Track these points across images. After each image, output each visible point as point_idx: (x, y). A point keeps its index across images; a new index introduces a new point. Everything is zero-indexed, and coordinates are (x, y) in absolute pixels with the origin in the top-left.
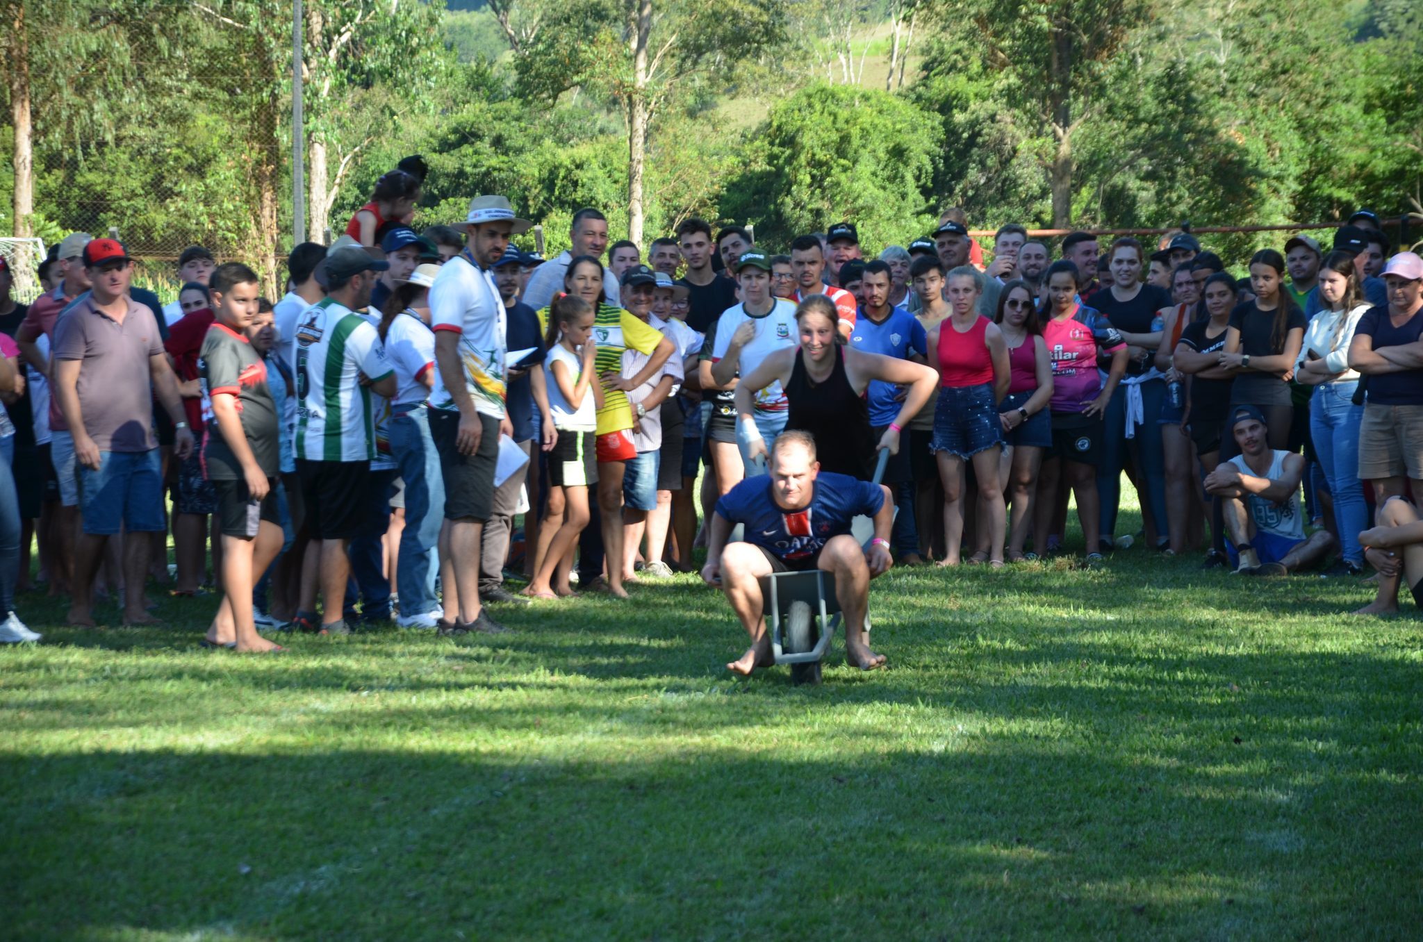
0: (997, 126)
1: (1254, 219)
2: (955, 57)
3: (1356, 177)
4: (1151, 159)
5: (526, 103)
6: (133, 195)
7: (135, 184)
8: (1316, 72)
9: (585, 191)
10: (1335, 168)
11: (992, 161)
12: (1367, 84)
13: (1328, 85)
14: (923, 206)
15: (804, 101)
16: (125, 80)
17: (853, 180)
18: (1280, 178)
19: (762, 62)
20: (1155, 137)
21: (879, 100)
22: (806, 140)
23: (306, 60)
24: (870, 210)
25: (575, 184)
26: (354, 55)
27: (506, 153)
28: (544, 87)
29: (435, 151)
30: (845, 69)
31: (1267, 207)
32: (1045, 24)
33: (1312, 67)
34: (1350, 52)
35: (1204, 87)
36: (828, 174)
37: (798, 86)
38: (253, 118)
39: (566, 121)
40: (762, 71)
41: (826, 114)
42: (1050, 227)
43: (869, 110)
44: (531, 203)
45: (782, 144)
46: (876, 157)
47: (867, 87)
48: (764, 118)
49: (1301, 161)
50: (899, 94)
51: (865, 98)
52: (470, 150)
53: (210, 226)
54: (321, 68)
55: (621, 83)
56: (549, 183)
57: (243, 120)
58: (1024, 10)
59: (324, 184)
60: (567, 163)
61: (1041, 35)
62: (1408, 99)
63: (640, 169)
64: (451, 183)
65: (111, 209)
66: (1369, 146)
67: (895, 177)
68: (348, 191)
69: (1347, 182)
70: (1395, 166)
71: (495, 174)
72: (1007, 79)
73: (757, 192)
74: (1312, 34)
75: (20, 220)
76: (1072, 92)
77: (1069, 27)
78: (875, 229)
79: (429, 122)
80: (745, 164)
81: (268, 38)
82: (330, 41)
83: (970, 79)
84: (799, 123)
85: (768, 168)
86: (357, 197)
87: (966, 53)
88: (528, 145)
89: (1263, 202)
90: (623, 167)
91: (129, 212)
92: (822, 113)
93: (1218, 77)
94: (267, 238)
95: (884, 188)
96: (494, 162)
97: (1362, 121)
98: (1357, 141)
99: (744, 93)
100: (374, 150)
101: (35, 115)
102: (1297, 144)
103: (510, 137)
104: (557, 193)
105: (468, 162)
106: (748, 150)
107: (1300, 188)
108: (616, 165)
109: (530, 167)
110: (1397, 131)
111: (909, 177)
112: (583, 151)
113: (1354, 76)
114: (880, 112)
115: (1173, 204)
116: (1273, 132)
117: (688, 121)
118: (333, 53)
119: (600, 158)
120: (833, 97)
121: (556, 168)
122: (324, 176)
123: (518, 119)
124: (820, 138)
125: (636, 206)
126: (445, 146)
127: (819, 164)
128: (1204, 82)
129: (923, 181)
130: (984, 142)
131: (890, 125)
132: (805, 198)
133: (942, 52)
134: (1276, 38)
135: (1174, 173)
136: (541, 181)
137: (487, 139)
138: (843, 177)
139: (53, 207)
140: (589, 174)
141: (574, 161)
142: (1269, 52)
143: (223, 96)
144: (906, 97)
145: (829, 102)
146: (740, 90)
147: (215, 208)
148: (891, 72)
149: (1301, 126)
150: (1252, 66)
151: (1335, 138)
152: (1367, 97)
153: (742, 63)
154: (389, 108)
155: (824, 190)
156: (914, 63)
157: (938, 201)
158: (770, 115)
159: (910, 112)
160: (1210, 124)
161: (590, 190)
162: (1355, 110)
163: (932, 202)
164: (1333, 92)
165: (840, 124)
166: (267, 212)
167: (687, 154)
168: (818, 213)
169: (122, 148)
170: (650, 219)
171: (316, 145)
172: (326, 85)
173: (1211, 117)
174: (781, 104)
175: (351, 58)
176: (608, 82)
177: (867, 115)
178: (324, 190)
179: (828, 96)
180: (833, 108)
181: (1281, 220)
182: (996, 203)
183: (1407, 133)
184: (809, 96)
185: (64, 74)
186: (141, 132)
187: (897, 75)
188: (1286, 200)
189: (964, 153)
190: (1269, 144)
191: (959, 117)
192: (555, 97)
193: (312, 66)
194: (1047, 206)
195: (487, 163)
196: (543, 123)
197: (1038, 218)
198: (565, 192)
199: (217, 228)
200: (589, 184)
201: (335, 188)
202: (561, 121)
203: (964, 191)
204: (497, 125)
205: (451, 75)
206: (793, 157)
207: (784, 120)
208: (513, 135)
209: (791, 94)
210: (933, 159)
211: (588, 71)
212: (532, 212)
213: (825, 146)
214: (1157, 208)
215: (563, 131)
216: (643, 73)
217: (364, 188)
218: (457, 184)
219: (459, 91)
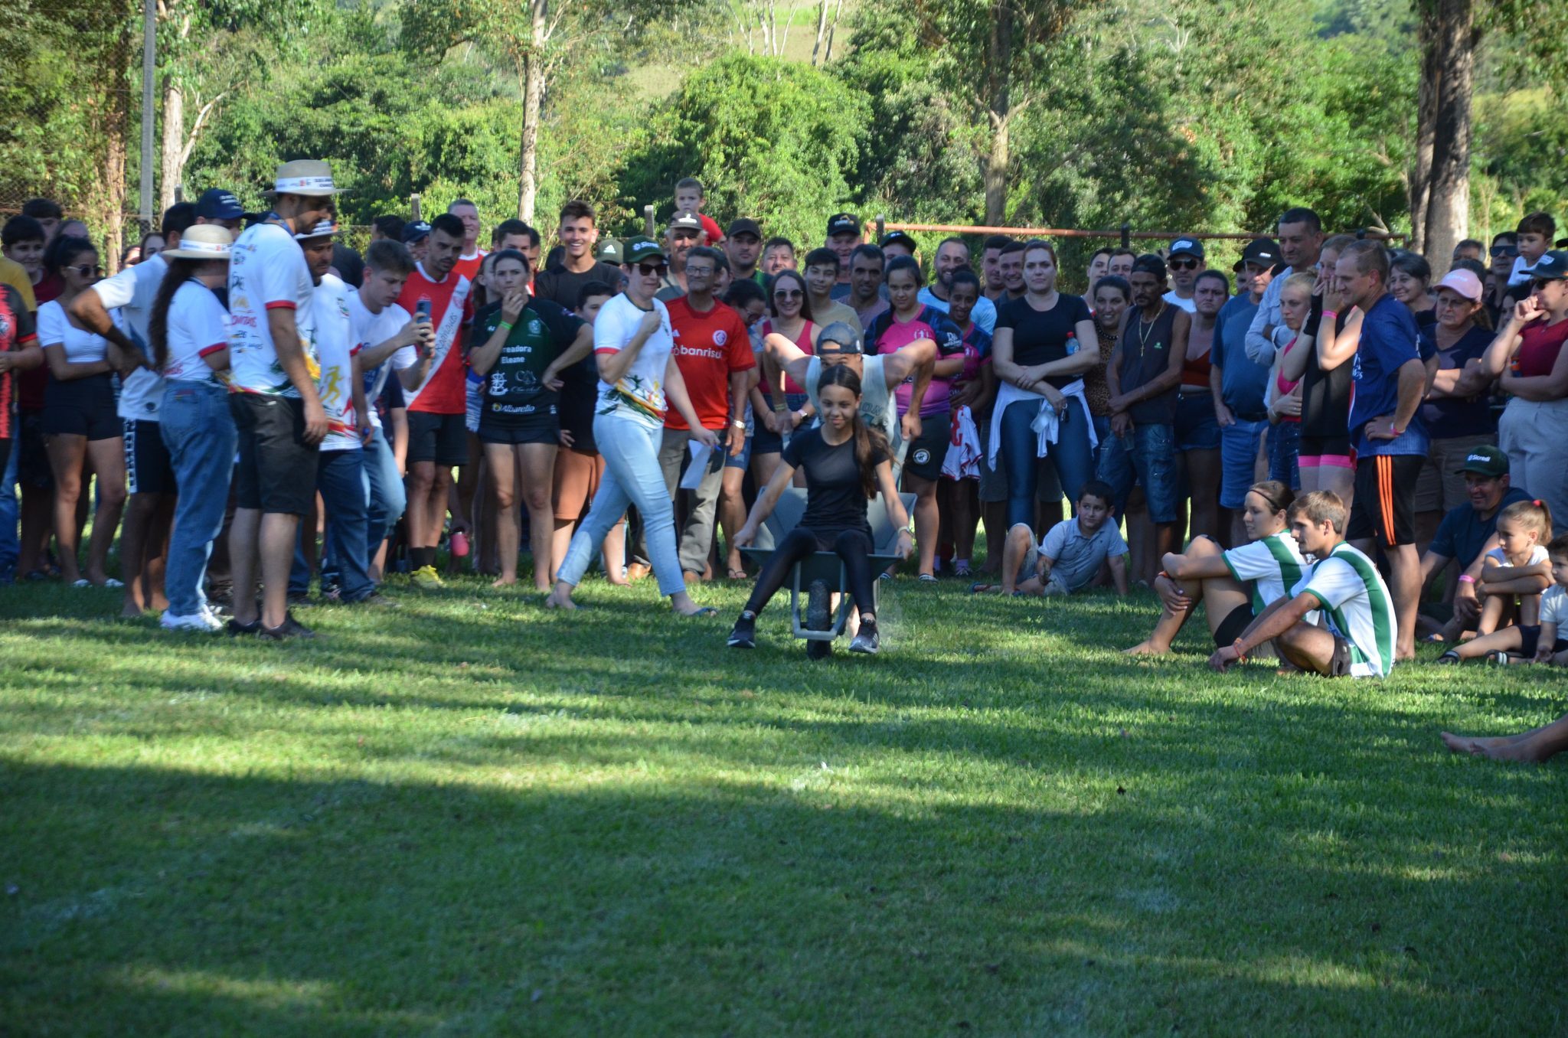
0: (931, 109)
1: (1204, 225)
2: (887, 31)
3: (1315, 186)
4: (1094, 154)
5: (411, 58)
8: (1275, 67)
9: (475, 158)
10: (1293, 175)
11: (924, 150)
12: (1330, 84)
13: (1287, 82)
14: (847, 195)
15: (721, 72)
17: (771, 162)
18: (1232, 183)
19: (675, 26)
20: (1100, 130)
22: (722, 114)
24: (788, 197)
25: (464, 150)
27: (387, 112)
28: (430, 41)
29: (308, 105)
30: (767, 38)
31: (1218, 212)
33: (1272, 62)
34: (1313, 47)
35: (1154, 79)
36: (745, 154)
37: (714, 55)
38: (103, 57)
39: (456, 79)
40: (675, 37)
41: (744, 87)
42: (983, 224)
43: (791, 85)
44: (413, 168)
45: (694, 118)
46: (797, 137)
47: (790, 59)
48: (678, 88)
49: (1256, 163)
50: (825, 69)
51: (788, 72)
52: (348, 107)
53: (48, 177)
54: (182, 4)
55: (517, 42)
56: (434, 148)
57: (90, 60)
59: (180, 135)
60: (456, 126)
61: (980, 13)
62: (1374, 102)
63: (535, 138)
64: (324, 142)
66: (1328, 152)
67: (818, 160)
68: (208, 144)
69: (1305, 192)
70: (1357, 175)
71: (375, 134)
72: (942, 58)
73: (665, 169)
74: (1272, 26)
76: (1011, 76)
78: (794, 216)
79: (303, 73)
80: (653, 137)
83: (901, 57)
84: (714, 96)
85: (676, 143)
86: (219, 153)
87: (900, 28)
88: (412, 105)
89: (1213, 208)
90: (518, 135)
92: (740, 86)
93: (1171, 68)
94: (113, 192)
95: (805, 172)
96: (373, 121)
97: (1324, 124)
98: (1316, 146)
99: (655, 60)
100: (240, 102)
102: (1252, 147)
103: (392, 95)
104: (443, 159)
105: (344, 119)
106: (656, 122)
107: (1254, 194)
108: (509, 131)
109: (414, 129)
110: (1361, 136)
111: (833, 162)
112: (474, 114)
113: (1317, 74)
114: (804, 88)
115: (1115, 205)
116: (1227, 132)
117: (590, 86)
119: (492, 123)
120: (753, 69)
121: (443, 131)
122: (179, 126)
123: (403, 74)
124: (737, 114)
125: (528, 178)
126: (320, 101)
127: (737, 142)
128: (1156, 74)
129: (848, 166)
130: (916, 128)
131: (814, 104)
132: (718, 178)
133: (874, 25)
134: (1235, 28)
135: (1119, 170)
136: (426, 145)
137: (367, 96)
138: (760, 158)
140: (480, 140)
141: (463, 125)
142: (1228, 43)
143: (69, 31)
144: (833, 73)
145: (748, 74)
146: (651, 56)
147: (54, 155)
148: (817, 46)
149: (1256, 124)
150: (1208, 57)
151: (1294, 140)
152: (1330, 98)
153: (653, 25)
154: (256, 55)
155: (738, 170)
156: (843, 36)
157: (865, 191)
158: (682, 84)
159: (836, 89)
160: (1160, 119)
161: (480, 157)
162: (1316, 112)
163: (858, 189)
164: (1293, 90)
165: (760, 99)
166: (113, 164)
167: (587, 124)
168: (731, 196)
170: (545, 193)
171: (173, 93)
172: (186, 25)
173: (1161, 112)
174: (695, 74)
176: (502, 39)
177: (789, 91)
178: (179, 142)
179: (747, 67)
180: (752, 81)
181: (1231, 228)
182: (926, 194)
183: (1370, 140)
184: (726, 66)
187: (823, 49)
188: (1238, 206)
189: (894, 139)
190: (1222, 145)
191: (890, 98)
192: (443, 54)
193: (171, 3)
194: (979, 200)
195: (365, 122)
196: (430, 81)
197: (972, 214)
198: (452, 158)
199: (56, 178)
200: (479, 151)
201: (192, 141)
202: (450, 79)
203: (893, 180)
204: (379, 80)
205: (329, 22)
206: (707, 133)
207: (697, 91)
208: (396, 92)
209: (707, 63)
210: (860, 143)
211: (480, 25)
212: (414, 179)
213: (742, 121)
214: (1099, 208)
215: (452, 89)
216: (542, 30)
217: (227, 143)
218: (330, 145)
219: (338, 40)
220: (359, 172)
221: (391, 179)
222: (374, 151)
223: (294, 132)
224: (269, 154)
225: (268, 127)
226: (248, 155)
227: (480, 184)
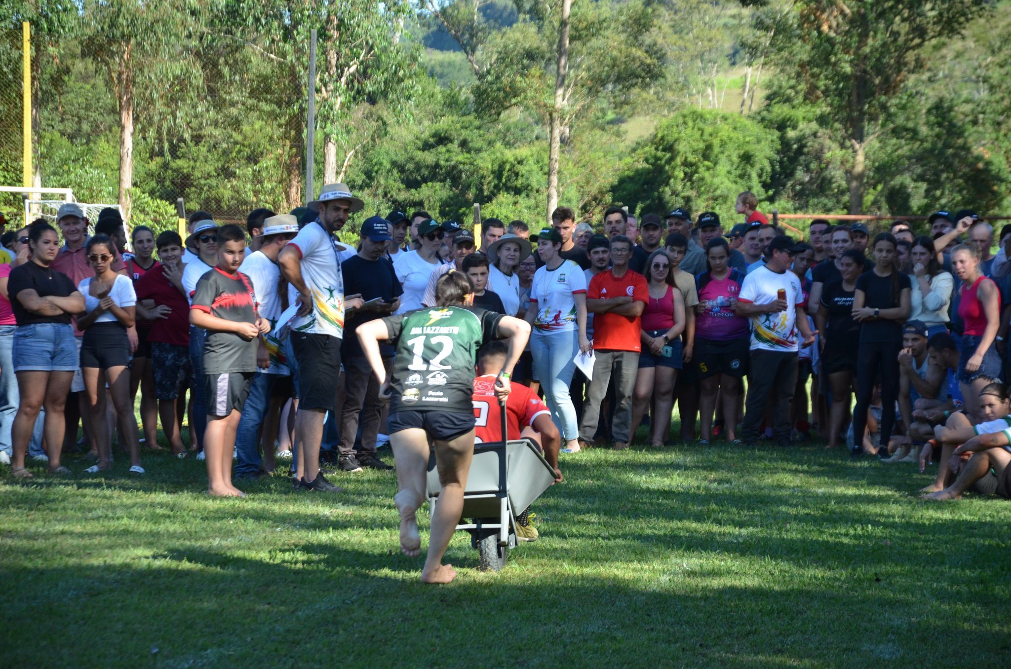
0: (819, 140)
1: (995, 211)
2: (789, 91)
4: (922, 166)
5: (481, 117)
6: (209, 176)
7: (210, 168)
9: (524, 180)
11: (814, 166)
14: (763, 196)
15: (681, 120)
16: (198, 96)
17: (713, 176)
19: (652, 91)
20: (926, 150)
21: (734, 120)
22: (681, 147)
23: (325, 85)
24: (725, 198)
25: (517, 174)
26: (359, 82)
27: (469, 152)
28: (490, 106)
29: (419, 149)
30: (711, 98)
31: (1005, 202)
32: (848, 69)
35: (962, 117)
36: (696, 172)
37: (677, 109)
38: (288, 124)
39: (512, 130)
40: (651, 98)
41: (696, 129)
43: (726, 127)
44: (485, 187)
45: (664, 150)
46: (730, 160)
47: (726, 111)
48: (652, 131)
50: (749, 116)
51: (724, 118)
52: (444, 149)
53: (255, 199)
54: (336, 89)
55: (545, 105)
56: (498, 174)
57: (280, 126)
58: (833, 59)
59: (334, 171)
60: (512, 159)
61: (845, 78)
63: (557, 166)
64: (429, 173)
65: (193, 185)
67: (744, 175)
68: (357, 176)
71: (461, 166)
72: (821, 107)
73: (645, 183)
75: (124, 192)
76: (866, 117)
77: (865, 71)
79: (416, 129)
81: (299, 68)
82: (342, 72)
83: (795, 107)
84: (676, 135)
85: (648, 166)
86: (364, 181)
88: (485, 147)
89: (1002, 199)
90: (548, 164)
91: (205, 188)
92: (693, 128)
95: (736, 183)
96: (460, 158)
99: (638, 113)
100: (377, 148)
101: (136, 119)
103: (472, 141)
104: (504, 180)
105: (442, 157)
106: (639, 153)
109: (485, 162)
111: (754, 175)
112: (523, 151)
114: (735, 129)
115: (936, 199)
118: (343, 80)
119: (535, 157)
120: (701, 117)
121: (504, 163)
122: (334, 165)
123: (479, 128)
124: (691, 147)
125: (554, 192)
126: (427, 146)
127: (691, 165)
128: (963, 113)
129: (764, 178)
130: (808, 153)
131: (741, 138)
132: (680, 188)
133: (780, 87)
135: (939, 176)
136: (493, 172)
137: (456, 142)
138: (707, 175)
139: (153, 184)
140: (527, 168)
141: (516, 159)
144: (754, 118)
145: (698, 121)
146: (636, 111)
147: (258, 186)
148: (744, 102)
150: (997, 102)
153: (634, 91)
154: (382, 119)
155: (693, 183)
156: (760, 95)
157: (775, 194)
158: (656, 129)
159: (756, 129)
160: (965, 143)
161: (528, 179)
163: (771, 192)
165: (706, 137)
166: (294, 190)
168: (688, 200)
169: (203, 143)
171: (330, 144)
172: (338, 102)
173: (966, 138)
174: (665, 122)
175: (356, 84)
176: (536, 104)
177: (725, 131)
178: (334, 174)
179: (698, 117)
180: (701, 125)
182: (815, 195)
184: (684, 116)
185: (157, 92)
186: (217, 132)
187: (748, 103)
189: (794, 160)
190: (1007, 158)
191: (791, 134)
192: (499, 114)
193: (329, 89)
195: (455, 159)
196: (495, 131)
197: (845, 207)
198: (509, 180)
199: (259, 201)
200: (526, 175)
201: (342, 174)
202: (508, 130)
203: (793, 186)
204: (463, 132)
205: (433, 96)
206: (672, 159)
207: (666, 132)
208: (475, 139)
209: (672, 115)
210: (772, 163)
211: (523, 95)
212: (486, 193)
213: (694, 152)
214: (925, 201)
215: (510, 137)
216: (561, 98)
217: (369, 174)
218: (434, 173)
219: (438, 107)
220: (451, 190)
221: (470, 195)
222: (460, 177)
223: (410, 166)
224: (395, 180)
225: (394, 164)
226: (382, 181)
227: (528, 196)
